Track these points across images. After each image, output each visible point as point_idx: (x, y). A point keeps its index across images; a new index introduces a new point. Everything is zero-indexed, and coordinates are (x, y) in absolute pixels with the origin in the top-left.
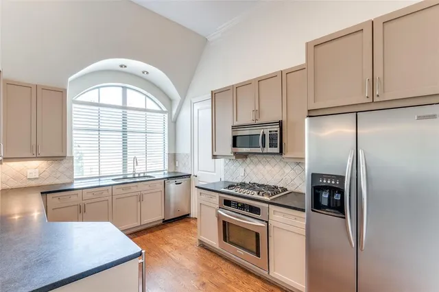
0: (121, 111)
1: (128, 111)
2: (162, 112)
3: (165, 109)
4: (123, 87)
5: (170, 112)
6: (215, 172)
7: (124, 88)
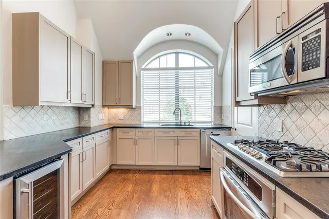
0: (174, 71)
1: (180, 71)
2: (209, 68)
3: (211, 65)
4: (175, 53)
5: (216, 67)
6: (251, 125)
7: (177, 53)
